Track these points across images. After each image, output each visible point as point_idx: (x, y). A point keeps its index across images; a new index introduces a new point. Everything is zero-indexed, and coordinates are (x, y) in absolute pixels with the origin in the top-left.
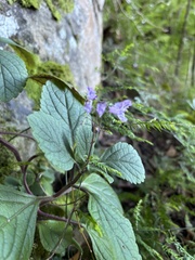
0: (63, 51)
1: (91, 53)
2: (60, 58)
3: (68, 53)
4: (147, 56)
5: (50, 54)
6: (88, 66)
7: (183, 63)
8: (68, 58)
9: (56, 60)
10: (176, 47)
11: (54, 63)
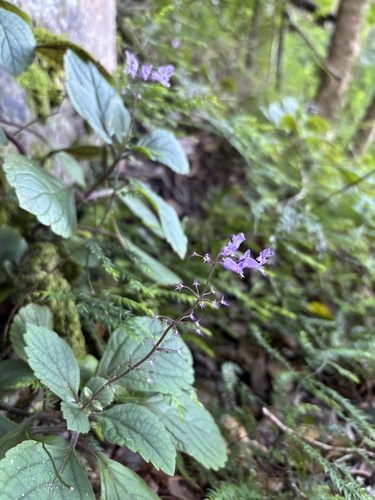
0: (56, 11)
1: (99, 17)
2: (53, 23)
3: (64, 14)
4: (195, 26)
5: (37, 15)
6: (96, 41)
7: (262, 44)
8: (64, 23)
9: (47, 26)
10: (249, 12)
11: (44, 31)
